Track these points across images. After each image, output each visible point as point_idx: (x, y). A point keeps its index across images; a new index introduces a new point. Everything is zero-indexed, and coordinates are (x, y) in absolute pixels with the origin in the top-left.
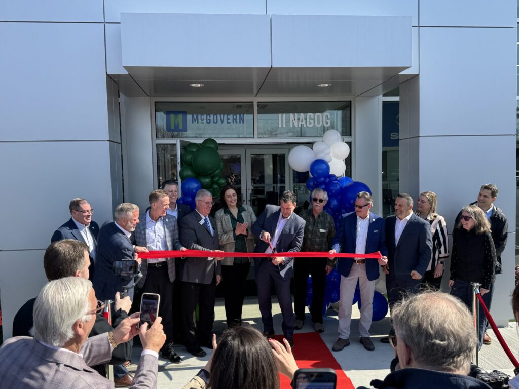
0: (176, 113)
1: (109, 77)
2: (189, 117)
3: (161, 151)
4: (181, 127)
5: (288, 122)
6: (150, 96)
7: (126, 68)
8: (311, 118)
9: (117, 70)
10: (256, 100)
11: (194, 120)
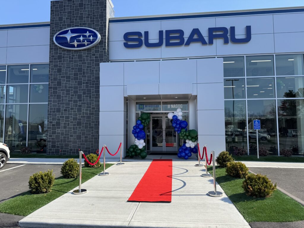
0: (141, 105)
1: (124, 97)
2: (144, 106)
3: (137, 114)
4: (142, 108)
5: (171, 107)
6: (135, 101)
7: (128, 95)
8: (177, 106)
9: (126, 96)
10: (162, 101)
11: (146, 106)
